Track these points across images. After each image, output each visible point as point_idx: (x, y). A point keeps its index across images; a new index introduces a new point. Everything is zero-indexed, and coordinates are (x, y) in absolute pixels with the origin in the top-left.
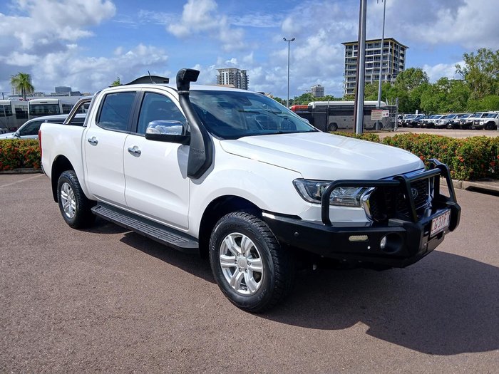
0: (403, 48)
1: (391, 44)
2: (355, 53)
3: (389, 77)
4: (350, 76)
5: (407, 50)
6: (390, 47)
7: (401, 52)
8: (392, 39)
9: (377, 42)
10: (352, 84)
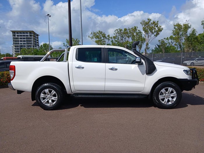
0: (38, 35)
1: (33, 33)
2: (17, 35)
3: (33, 46)
4: (16, 45)
5: (39, 36)
6: (32, 35)
7: (37, 37)
8: (33, 31)
9: (26, 32)
10: (17, 49)
